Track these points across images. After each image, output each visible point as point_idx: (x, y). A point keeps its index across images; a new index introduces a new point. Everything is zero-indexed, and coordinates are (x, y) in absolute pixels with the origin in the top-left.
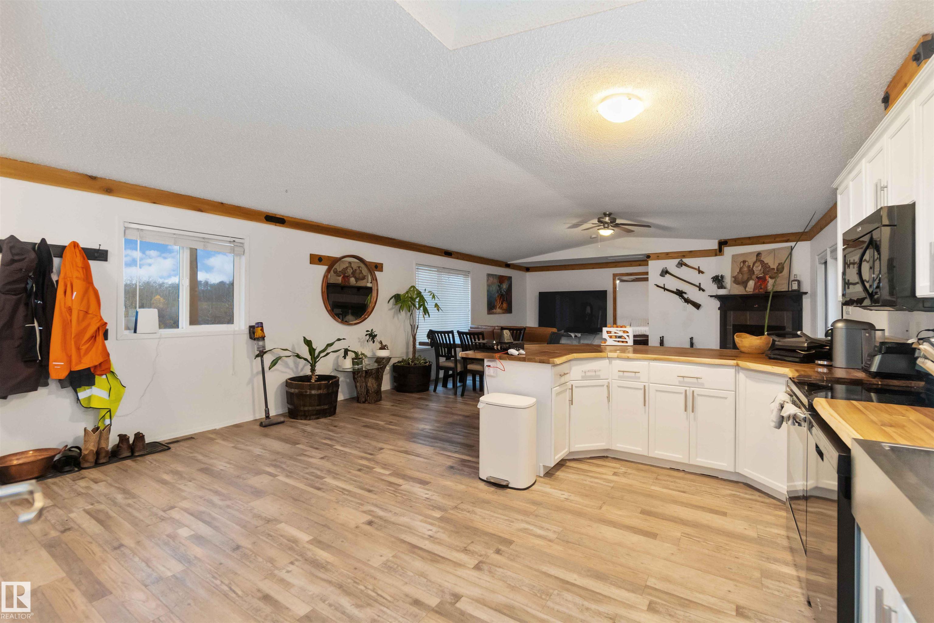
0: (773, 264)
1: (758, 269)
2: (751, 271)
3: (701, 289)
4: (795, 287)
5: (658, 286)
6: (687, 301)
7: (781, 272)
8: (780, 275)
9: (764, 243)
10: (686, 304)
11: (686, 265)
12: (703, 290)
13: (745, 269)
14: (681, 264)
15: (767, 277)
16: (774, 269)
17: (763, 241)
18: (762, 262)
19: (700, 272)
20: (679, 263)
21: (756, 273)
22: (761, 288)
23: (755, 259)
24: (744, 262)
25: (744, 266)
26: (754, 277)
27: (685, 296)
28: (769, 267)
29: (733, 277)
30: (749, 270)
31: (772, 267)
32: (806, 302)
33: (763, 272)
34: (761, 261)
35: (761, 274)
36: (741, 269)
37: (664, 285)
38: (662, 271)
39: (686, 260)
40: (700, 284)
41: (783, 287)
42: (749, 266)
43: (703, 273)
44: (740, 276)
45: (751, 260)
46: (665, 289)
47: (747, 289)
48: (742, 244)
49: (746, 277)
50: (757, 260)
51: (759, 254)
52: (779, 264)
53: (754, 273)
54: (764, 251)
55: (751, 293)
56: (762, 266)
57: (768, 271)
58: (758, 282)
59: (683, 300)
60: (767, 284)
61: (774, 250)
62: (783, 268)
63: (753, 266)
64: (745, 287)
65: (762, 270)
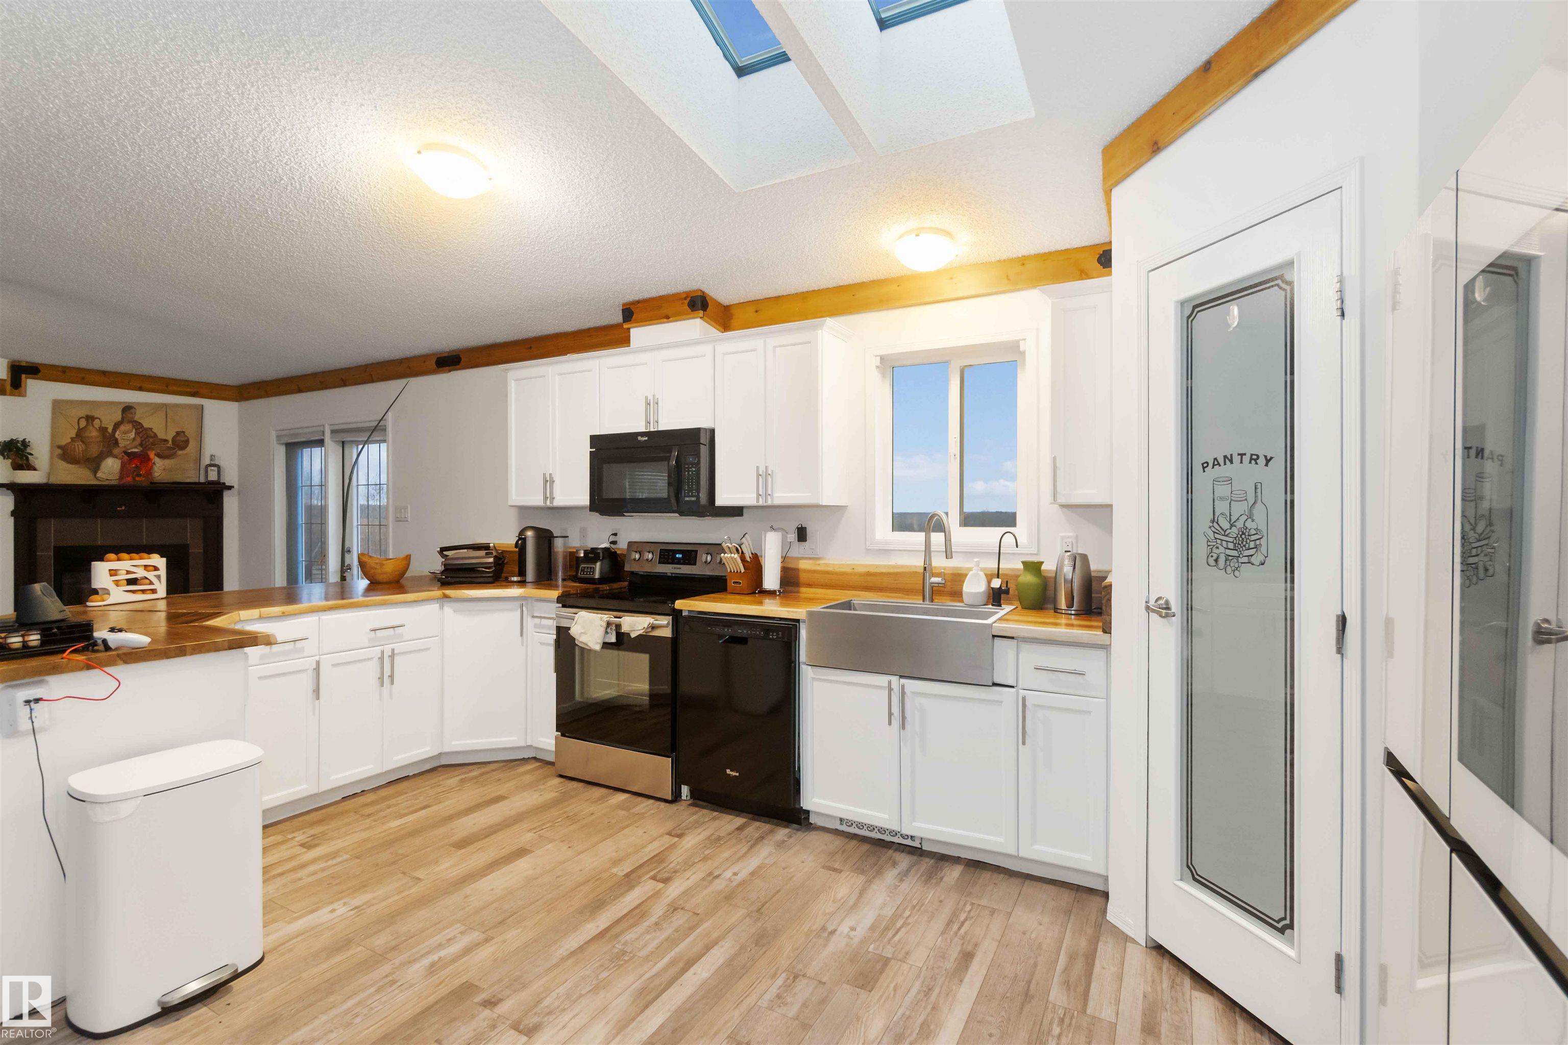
0: (163, 431)
1: (127, 438)
2: (109, 442)
4: (213, 476)
7: (181, 448)
8: (180, 452)
9: (140, 389)
13: (94, 433)
15: (152, 455)
16: (166, 441)
17: (139, 385)
18: (138, 426)
21: (122, 444)
22: (139, 475)
23: (118, 416)
24: (90, 419)
25: (90, 427)
26: (116, 451)
28: (156, 435)
29: (59, 447)
30: (104, 436)
31: (161, 435)
32: (231, 504)
33: (141, 445)
34: (136, 422)
35: (136, 447)
36: (80, 431)
41: (190, 476)
42: (103, 430)
44: (79, 446)
45: (109, 419)
47: (99, 474)
48: (85, 382)
49: (94, 449)
50: (123, 418)
51: (128, 409)
52: (178, 433)
53: (116, 443)
54: (139, 404)
56: (137, 433)
57: (153, 444)
58: (130, 461)
60: (152, 468)
61: (165, 406)
62: (187, 441)
63: (114, 430)
64: (95, 470)
65: (138, 440)
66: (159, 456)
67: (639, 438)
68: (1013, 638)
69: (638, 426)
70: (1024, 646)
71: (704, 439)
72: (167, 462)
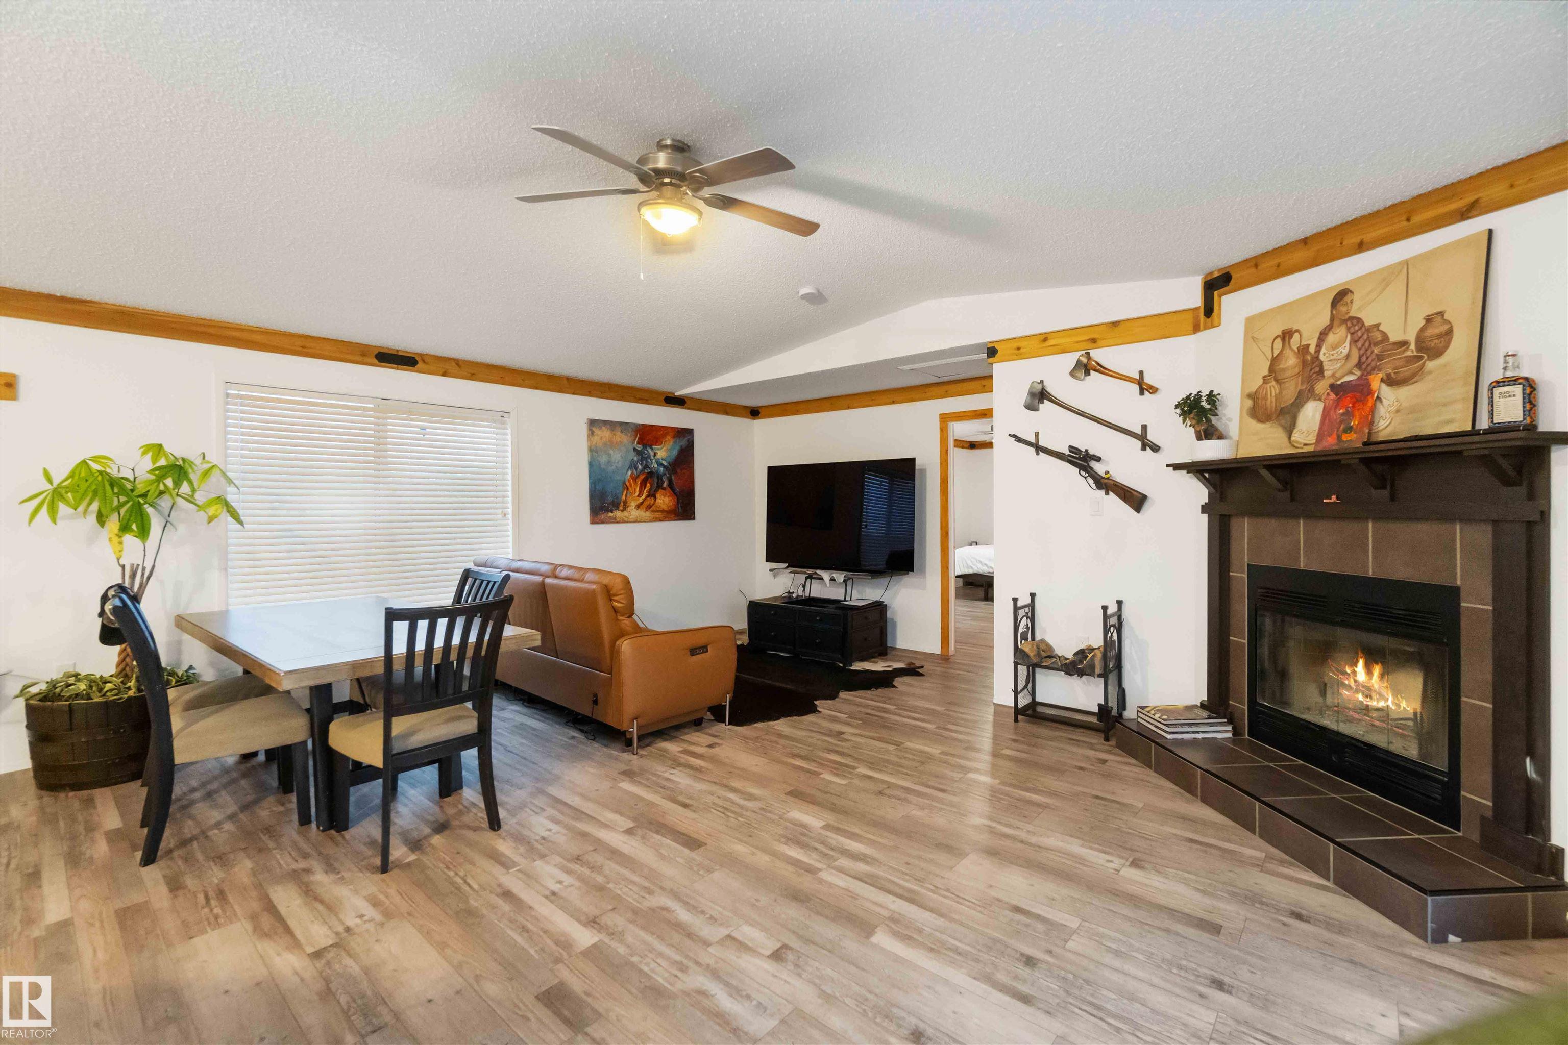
1: (1337, 355)
2: (1311, 366)
3: (1148, 445)
5: (1019, 440)
6: (1105, 484)
7: (1437, 353)
8: (1431, 365)
9: (1361, 247)
10: (1102, 492)
11: (1102, 369)
12: (1156, 449)
13: (1291, 361)
14: (1085, 368)
15: (1375, 382)
16: (1404, 344)
17: (1357, 240)
18: (1355, 324)
19: (1144, 388)
20: (1079, 363)
21: (1329, 369)
22: (1349, 429)
23: (1325, 317)
24: (1286, 335)
25: (1287, 352)
26: (1322, 387)
27: (1099, 468)
28: (1385, 337)
29: (1249, 396)
30: (1304, 363)
31: (1394, 337)
33: (1359, 365)
34: (1352, 318)
35: (1350, 373)
36: (1275, 360)
37: (1037, 435)
38: (1032, 394)
39: (1099, 355)
40: (1144, 427)
41: (1454, 418)
42: (1304, 349)
43: (1153, 390)
44: (1273, 388)
45: (1311, 325)
46: (1039, 449)
47: (1296, 436)
48: (1281, 272)
49: (1291, 391)
50: (1332, 319)
51: (1341, 296)
52: (1429, 320)
53: (1321, 372)
54: (1361, 280)
55: (1311, 449)
56: (1354, 342)
57: (1380, 358)
58: (1337, 405)
59: (1091, 481)
60: (1373, 410)
61: (1406, 264)
62: (1449, 333)
63: (1319, 347)
64: (1290, 431)
65: (1354, 359)
66: (1391, 381)
72: (1404, 393)
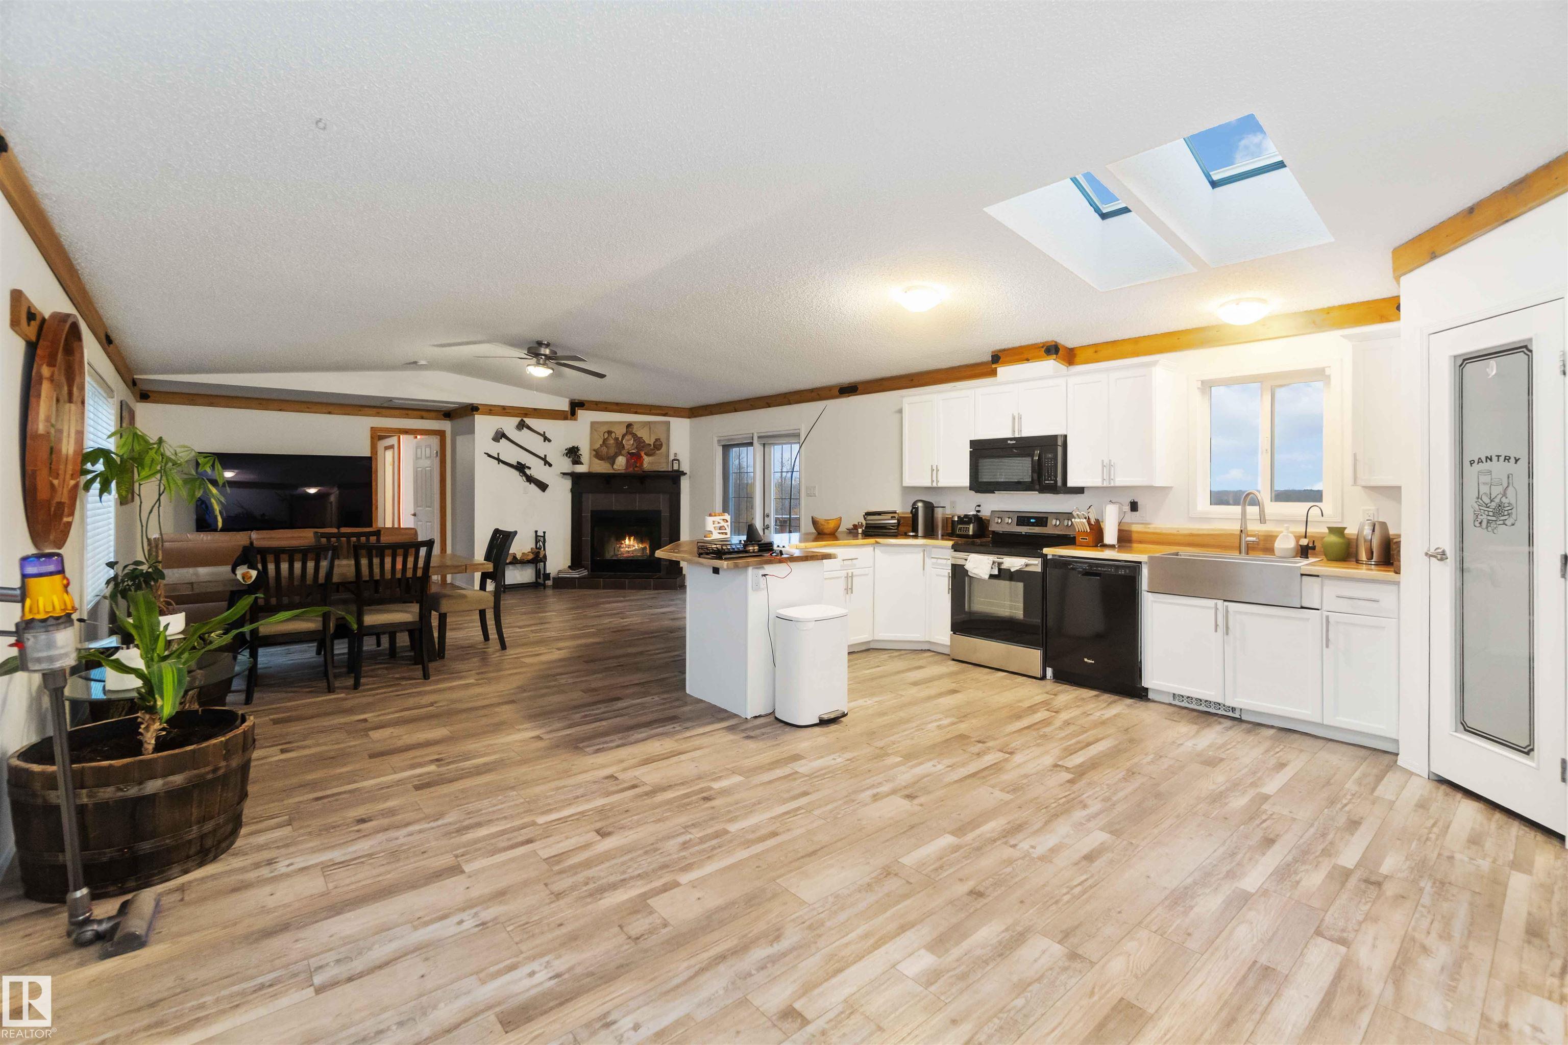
0: (649, 439)
1: (629, 443)
2: (620, 445)
3: (547, 463)
4: (676, 467)
5: (489, 456)
6: (530, 479)
7: (659, 449)
8: (657, 452)
9: (636, 413)
10: (528, 483)
11: (529, 428)
12: (550, 465)
13: (612, 442)
14: (521, 426)
15: (643, 454)
16: (650, 445)
17: (635, 411)
18: (634, 436)
19: (546, 439)
20: (519, 423)
21: (627, 447)
22: (636, 467)
23: (624, 431)
24: (610, 433)
25: (610, 438)
26: (624, 452)
27: (528, 472)
29: (594, 450)
30: (617, 443)
31: (647, 442)
32: (685, 483)
33: (636, 448)
34: (634, 433)
35: (634, 449)
36: (605, 440)
37: (498, 454)
38: (497, 433)
39: (528, 421)
40: (545, 456)
41: (663, 467)
42: (616, 439)
43: (549, 441)
44: (604, 449)
45: (619, 432)
46: (499, 460)
47: (615, 467)
48: (606, 409)
49: (612, 451)
50: (627, 431)
51: (629, 425)
53: (623, 447)
54: (635, 422)
55: (623, 472)
56: (634, 441)
57: (643, 447)
58: (631, 458)
59: (524, 478)
60: (643, 462)
61: (649, 422)
62: (662, 444)
63: (622, 439)
64: (613, 464)
65: (635, 444)
66: (646, 454)
67: (1009, 442)
68: (1318, 576)
69: (1008, 435)
70: (1327, 582)
71: (1060, 442)
72: (651, 458)
